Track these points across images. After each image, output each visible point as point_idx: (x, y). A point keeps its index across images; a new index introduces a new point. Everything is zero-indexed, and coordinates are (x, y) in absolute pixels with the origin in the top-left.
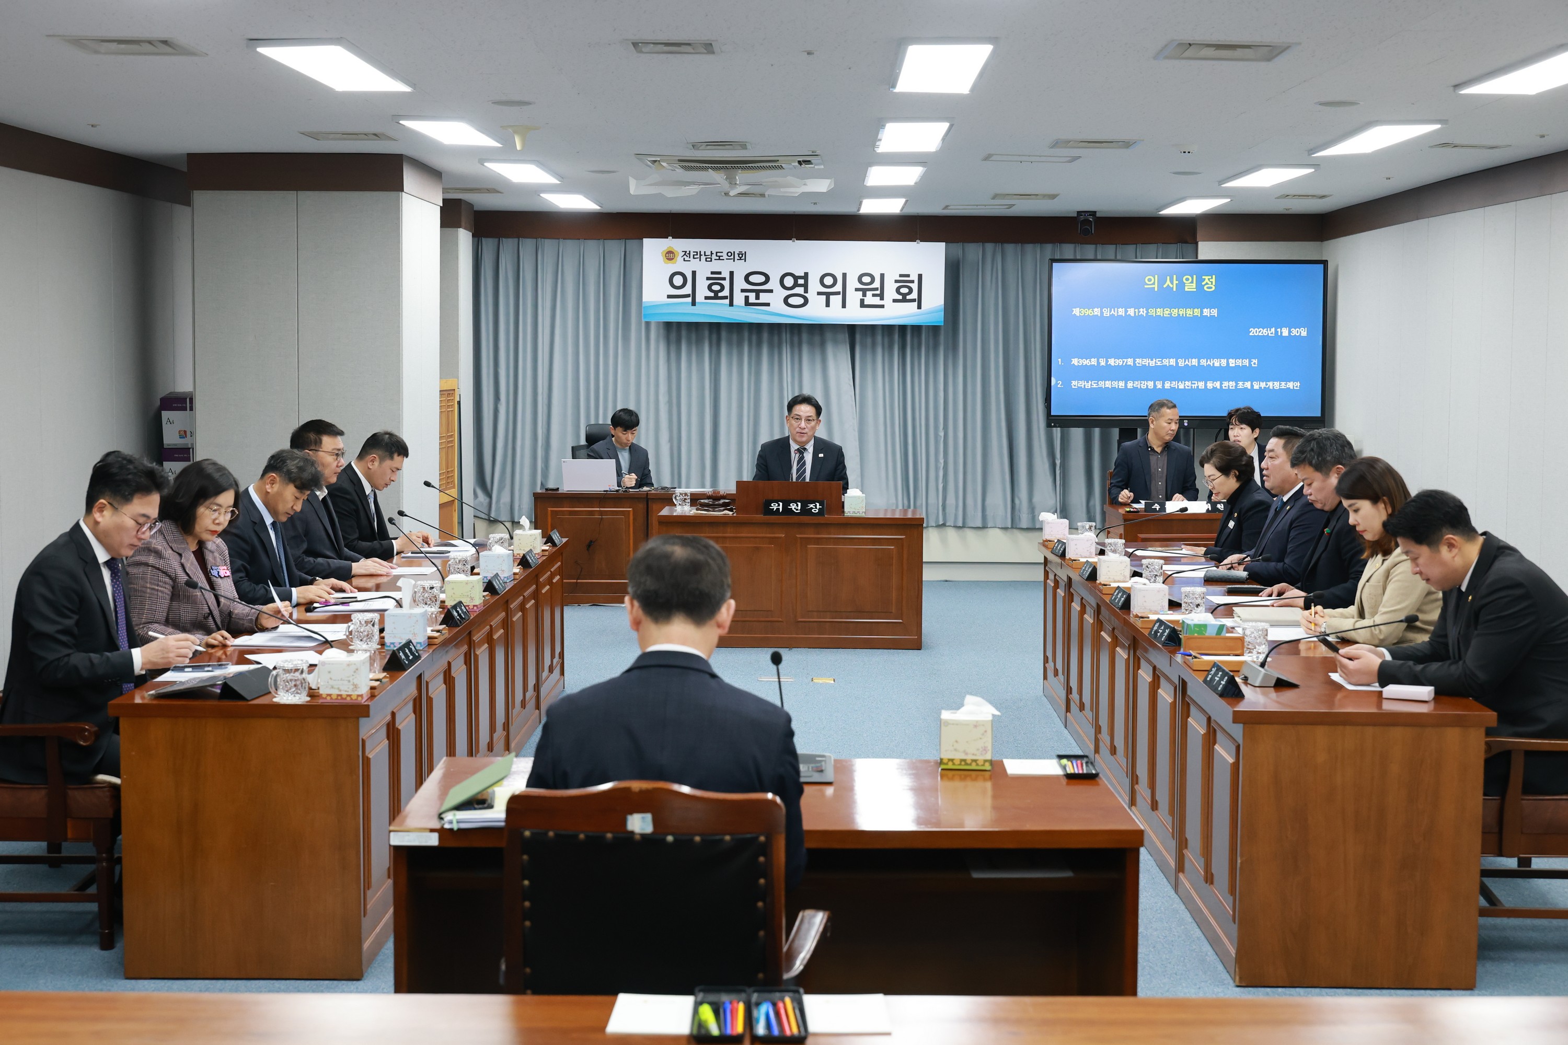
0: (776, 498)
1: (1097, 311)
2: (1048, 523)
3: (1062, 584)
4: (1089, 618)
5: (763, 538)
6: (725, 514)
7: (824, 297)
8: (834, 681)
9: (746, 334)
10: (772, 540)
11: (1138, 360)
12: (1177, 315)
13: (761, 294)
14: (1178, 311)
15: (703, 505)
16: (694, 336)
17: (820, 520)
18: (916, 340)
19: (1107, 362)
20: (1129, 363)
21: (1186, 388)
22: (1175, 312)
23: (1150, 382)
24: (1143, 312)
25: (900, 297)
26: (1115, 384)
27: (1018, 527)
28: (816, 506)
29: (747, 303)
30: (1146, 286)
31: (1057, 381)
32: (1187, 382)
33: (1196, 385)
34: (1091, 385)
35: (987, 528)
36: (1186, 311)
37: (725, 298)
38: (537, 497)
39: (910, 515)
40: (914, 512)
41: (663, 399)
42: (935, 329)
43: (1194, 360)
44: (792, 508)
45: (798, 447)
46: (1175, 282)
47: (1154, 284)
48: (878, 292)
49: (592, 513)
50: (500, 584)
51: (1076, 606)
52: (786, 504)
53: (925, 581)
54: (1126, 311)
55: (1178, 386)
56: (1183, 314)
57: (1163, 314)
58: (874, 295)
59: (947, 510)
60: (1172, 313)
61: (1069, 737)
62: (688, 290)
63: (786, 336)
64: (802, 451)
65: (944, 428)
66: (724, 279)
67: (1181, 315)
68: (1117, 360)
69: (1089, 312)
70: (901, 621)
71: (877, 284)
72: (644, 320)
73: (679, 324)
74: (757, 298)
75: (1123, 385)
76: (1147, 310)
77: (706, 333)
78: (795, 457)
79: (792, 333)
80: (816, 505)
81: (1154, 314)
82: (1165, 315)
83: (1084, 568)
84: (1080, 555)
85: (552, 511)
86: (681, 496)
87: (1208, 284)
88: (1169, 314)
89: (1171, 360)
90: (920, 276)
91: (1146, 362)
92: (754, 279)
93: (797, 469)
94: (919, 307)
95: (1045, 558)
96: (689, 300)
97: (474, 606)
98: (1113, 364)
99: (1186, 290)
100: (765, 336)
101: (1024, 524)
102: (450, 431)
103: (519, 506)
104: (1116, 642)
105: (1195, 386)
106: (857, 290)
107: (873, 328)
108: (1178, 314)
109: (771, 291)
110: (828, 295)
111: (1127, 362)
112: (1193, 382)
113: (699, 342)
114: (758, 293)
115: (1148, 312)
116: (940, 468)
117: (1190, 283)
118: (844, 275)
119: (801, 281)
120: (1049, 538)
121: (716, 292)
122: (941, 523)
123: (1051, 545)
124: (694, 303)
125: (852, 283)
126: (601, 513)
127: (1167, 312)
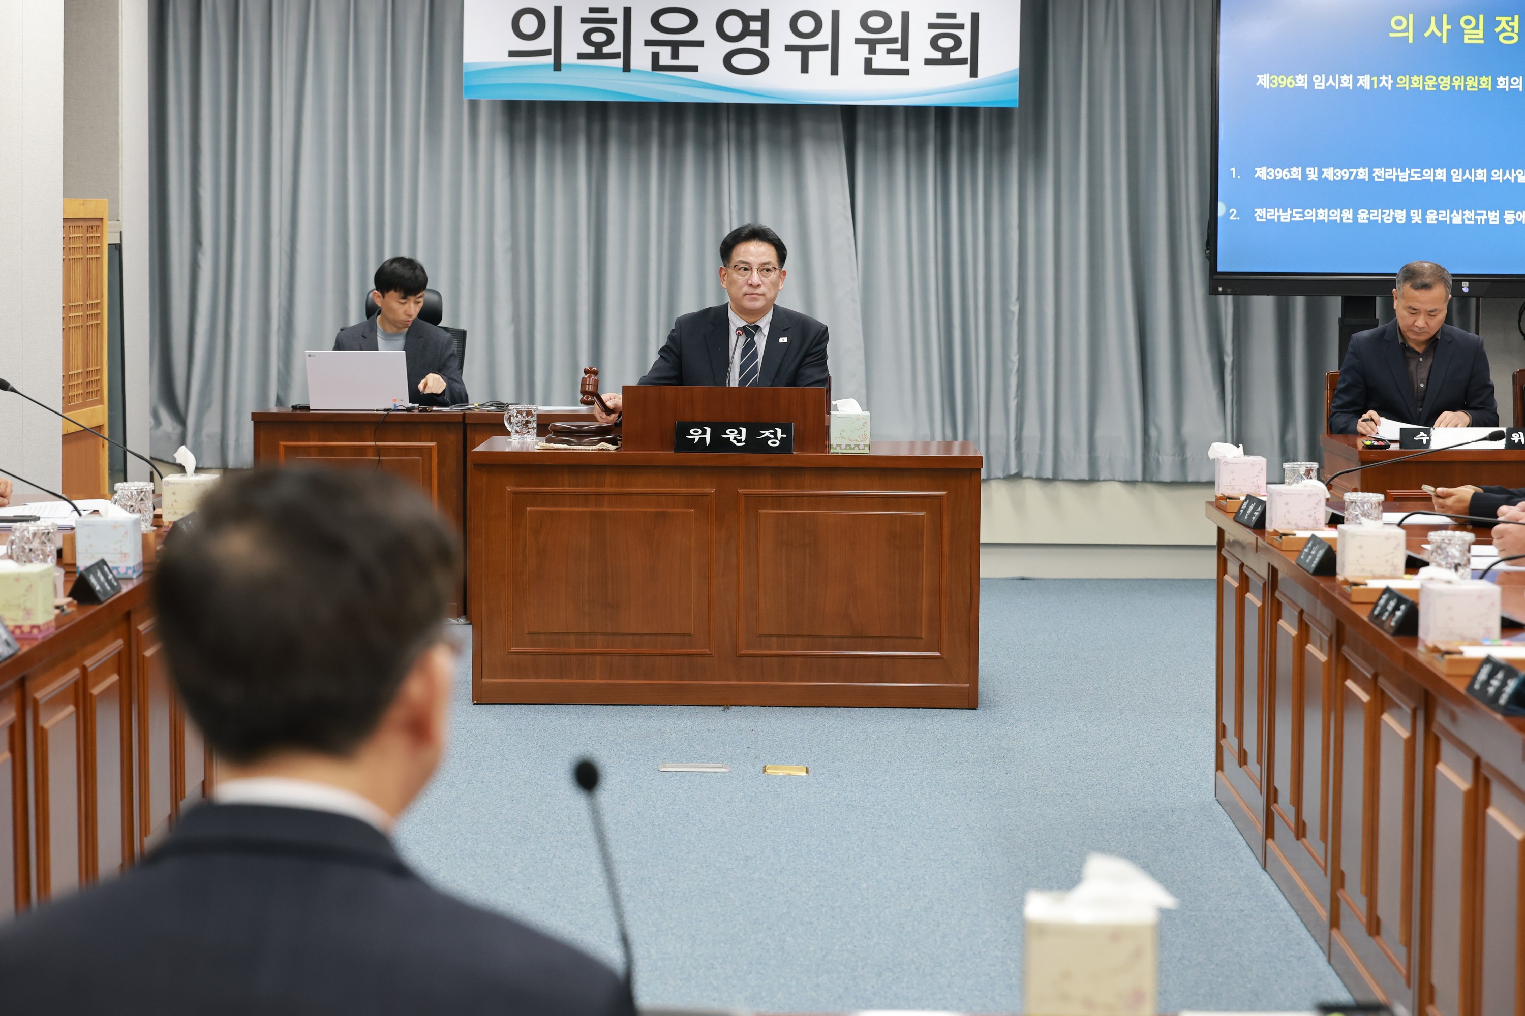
0: (699, 418)
1: (1301, 81)
2: (1226, 463)
3: (1257, 583)
4: (1317, 653)
5: (673, 495)
6: (602, 450)
7: (798, 54)
8: (807, 772)
9: (655, 124)
10: (692, 500)
11: (1377, 172)
12: (1449, 88)
13: (682, 49)
14: (1451, 81)
15: (559, 432)
16: (558, 127)
17: (783, 460)
18: (967, 135)
19: (1320, 173)
20: (1361, 177)
21: (1466, 222)
22: (1445, 81)
23: (1400, 211)
24: (1386, 81)
25: (938, 55)
26: (1335, 215)
27: (1154, 479)
28: (775, 434)
29: (656, 65)
30: (1392, 35)
31: (1228, 209)
32: (1467, 212)
33: (1484, 217)
34: (1291, 216)
35: (1098, 481)
36: (1465, 81)
37: (615, 56)
38: (261, 421)
39: (956, 452)
40: (964, 445)
41: (501, 244)
42: (1002, 115)
43: (1479, 171)
44: (729, 438)
45: (745, 323)
46: (1446, 27)
47: (1406, 30)
48: (898, 46)
49: (361, 451)
50: (109, 582)
51: (1288, 627)
52: (718, 430)
53: (981, 578)
54: (1356, 81)
55: (1451, 219)
56: (1460, 87)
57: (1424, 86)
58: (890, 52)
59: (1025, 448)
60: (1439, 85)
61: (1273, 889)
62: (546, 41)
63: (728, 128)
64: (750, 332)
65: (1018, 298)
66: (613, 21)
67: (1457, 89)
68: (1339, 170)
69: (1286, 82)
70: (938, 654)
71: (895, 31)
72: (466, 98)
73: (532, 105)
74: (675, 56)
75: (1351, 217)
76: (1394, 78)
77: (582, 122)
78: (736, 344)
79: (739, 124)
80: (776, 432)
81: (1407, 86)
82: (1427, 88)
83: (1306, 550)
84: (1296, 524)
85: (286, 447)
86: (519, 416)
87: (1507, 31)
88: (1433, 86)
89: (1439, 171)
90: (975, 17)
91: (1392, 174)
92: (669, 21)
93: (741, 366)
94: (974, 73)
95: (1221, 532)
96: (550, 59)
97: (33, 627)
98: (1331, 178)
99: (1466, 41)
100: (690, 127)
101: (1166, 475)
102: (94, 294)
103: (237, 440)
104: (1381, 703)
105: (1481, 219)
106: (859, 41)
107: (889, 111)
108: (1451, 85)
109: (700, 44)
110: (805, 51)
111: (1357, 175)
112: (1478, 212)
113: (568, 138)
114: (675, 47)
115: (1395, 83)
116: (1011, 371)
117: (1472, 29)
118: (836, 15)
119: (755, 26)
120: (1228, 493)
121: (599, 46)
122: (1013, 471)
123: (1233, 506)
124: (557, 66)
125: (850, 30)
126: (378, 451)
127: (1431, 83)
